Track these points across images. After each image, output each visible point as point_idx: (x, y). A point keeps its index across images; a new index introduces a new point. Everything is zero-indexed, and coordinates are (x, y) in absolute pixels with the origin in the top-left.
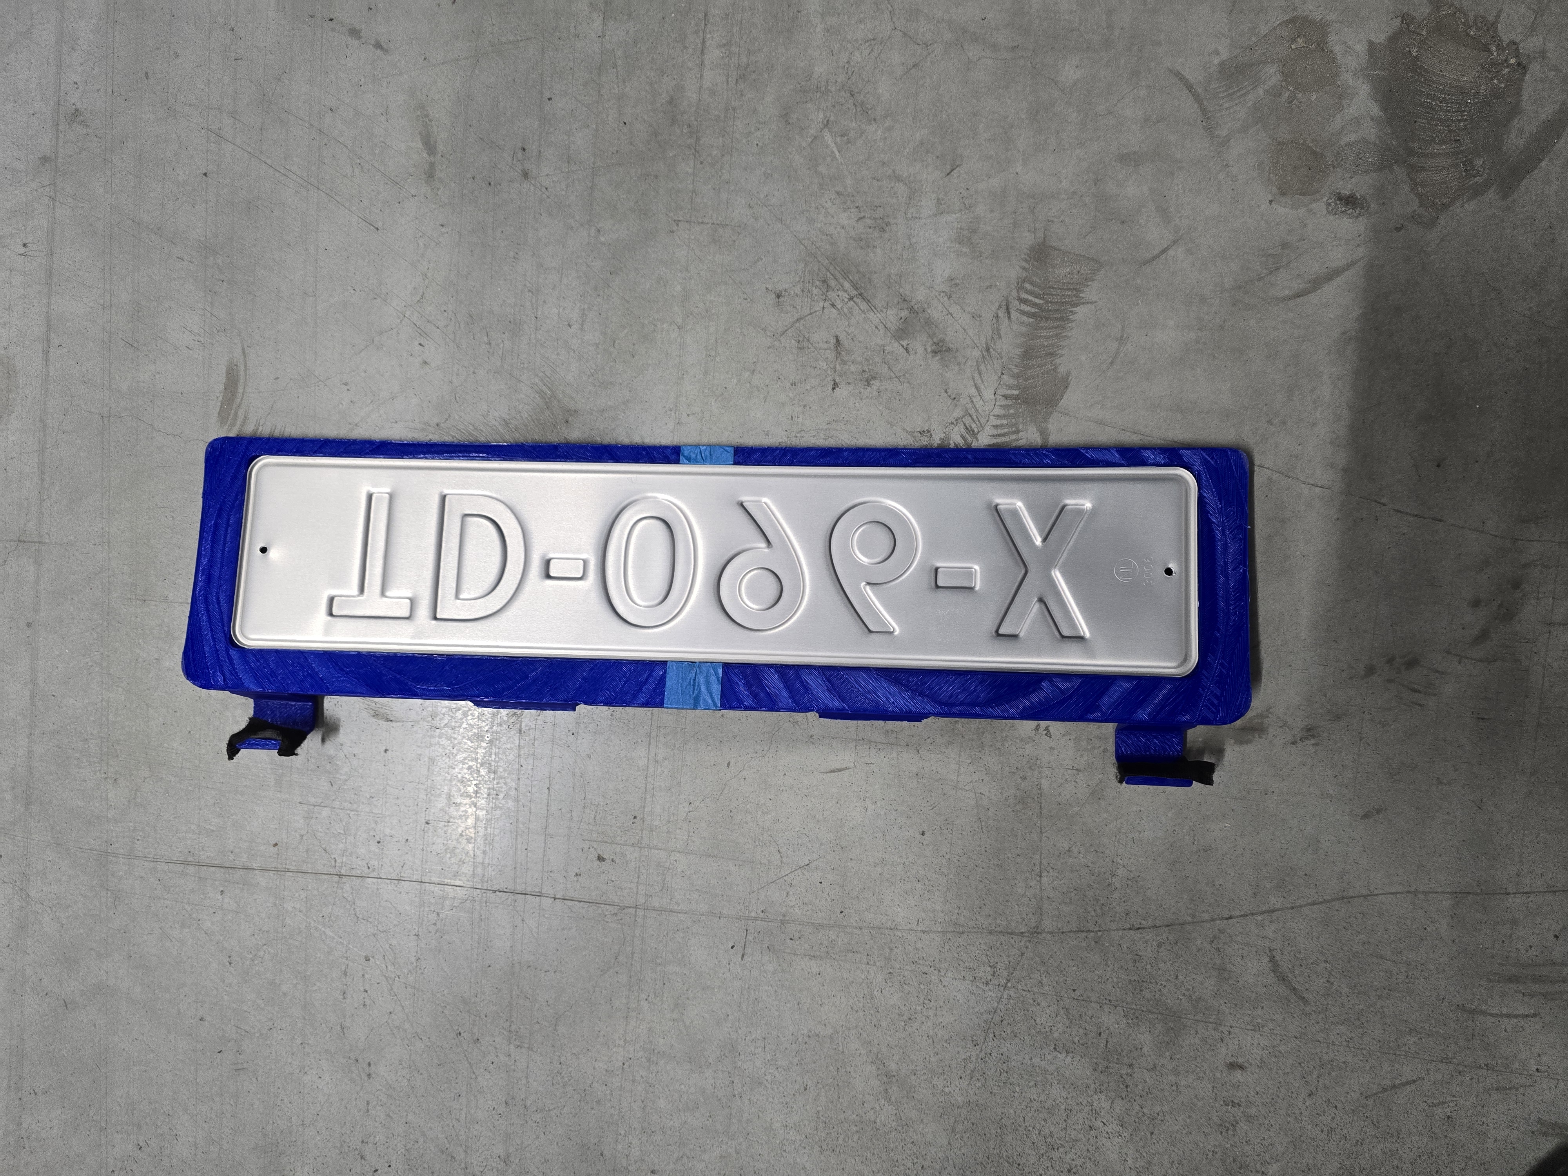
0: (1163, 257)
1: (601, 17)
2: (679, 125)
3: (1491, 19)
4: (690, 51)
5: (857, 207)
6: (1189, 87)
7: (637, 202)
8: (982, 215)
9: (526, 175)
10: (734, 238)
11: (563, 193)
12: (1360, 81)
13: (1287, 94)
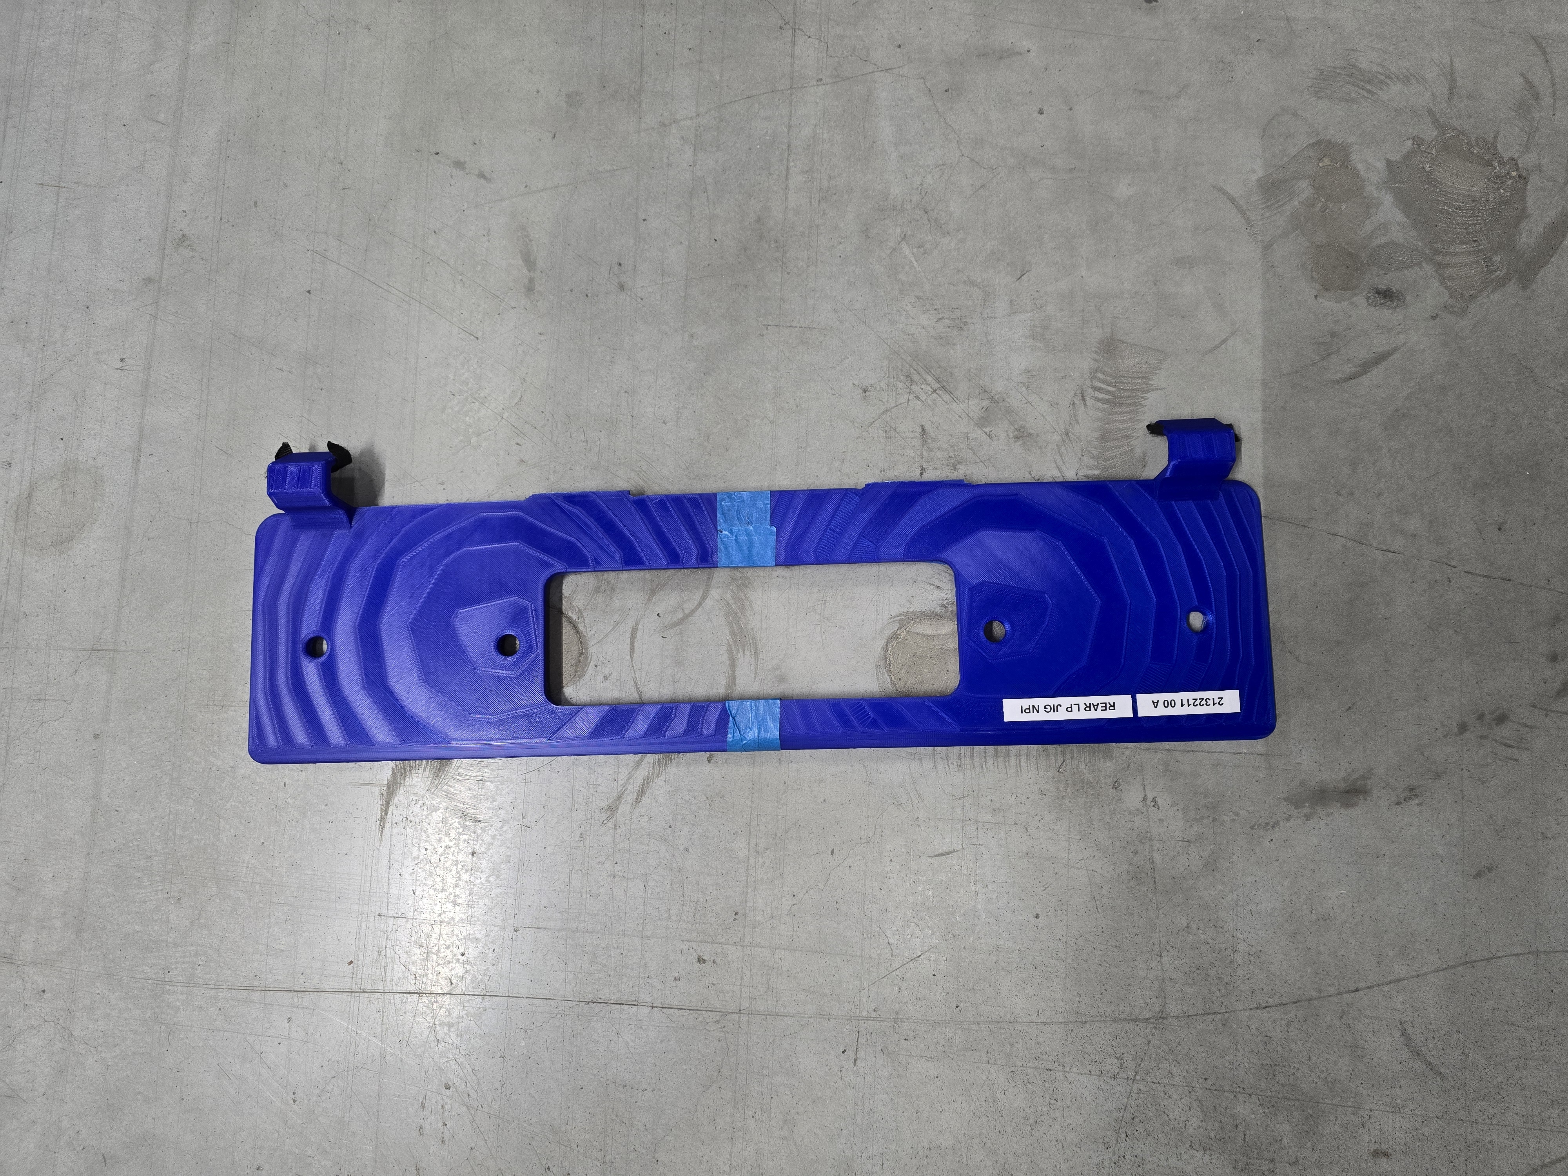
0: (1223, 346)
1: (692, 149)
2: (766, 241)
3: (1491, 140)
4: (775, 177)
5: (935, 309)
6: (1232, 200)
7: (728, 309)
8: (1053, 313)
9: (622, 287)
10: (822, 339)
11: (658, 303)
12: (1383, 192)
13: (1320, 204)
